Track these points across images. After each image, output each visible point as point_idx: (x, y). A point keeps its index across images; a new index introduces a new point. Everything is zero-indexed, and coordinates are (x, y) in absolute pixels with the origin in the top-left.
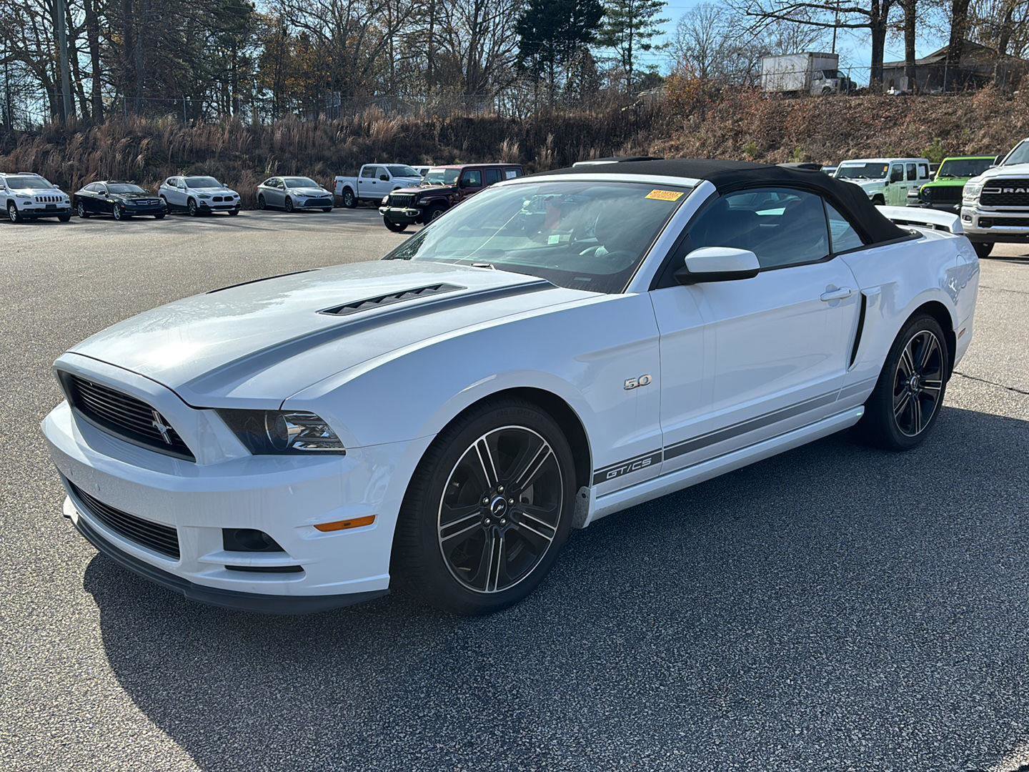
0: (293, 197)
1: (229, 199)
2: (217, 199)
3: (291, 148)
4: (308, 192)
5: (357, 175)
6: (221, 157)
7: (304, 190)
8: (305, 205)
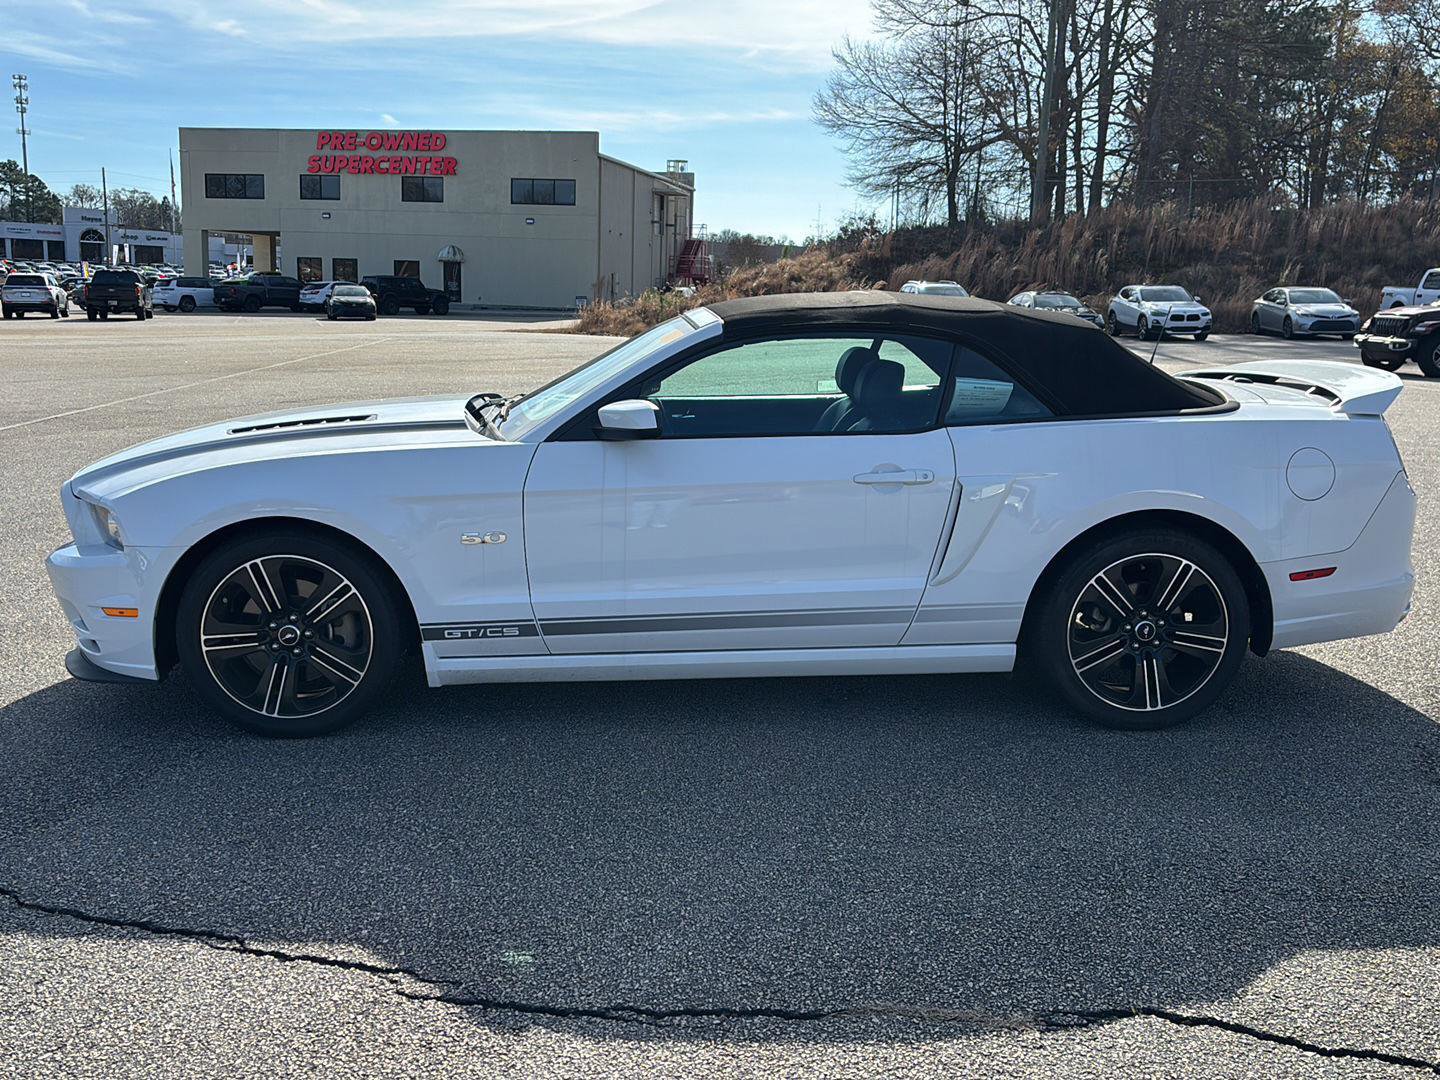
0: (1294, 318)
1: (1194, 317)
2: (1177, 318)
3: (1335, 245)
4: (1318, 311)
5: (1416, 286)
6: (1221, 258)
7: (1313, 308)
8: (1310, 329)
